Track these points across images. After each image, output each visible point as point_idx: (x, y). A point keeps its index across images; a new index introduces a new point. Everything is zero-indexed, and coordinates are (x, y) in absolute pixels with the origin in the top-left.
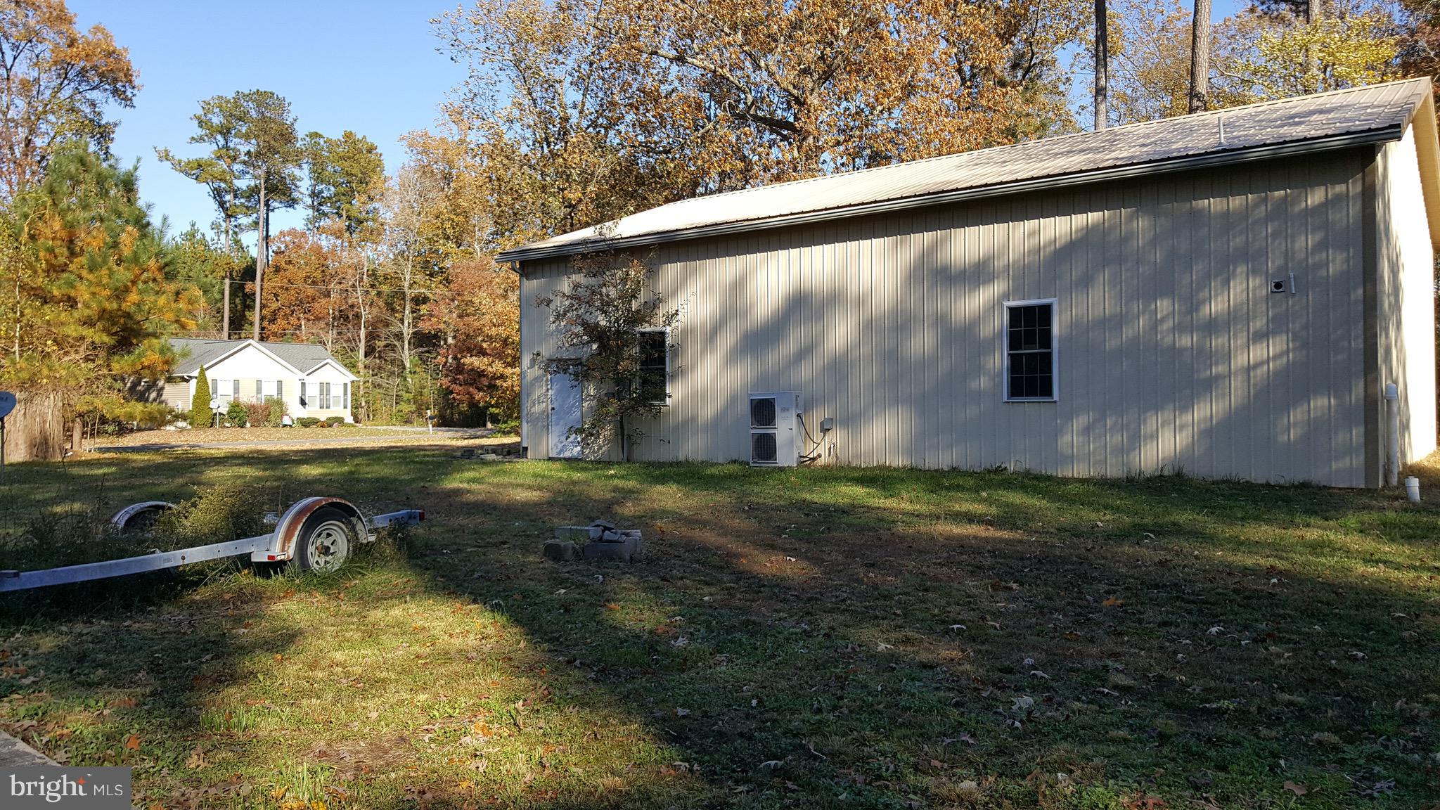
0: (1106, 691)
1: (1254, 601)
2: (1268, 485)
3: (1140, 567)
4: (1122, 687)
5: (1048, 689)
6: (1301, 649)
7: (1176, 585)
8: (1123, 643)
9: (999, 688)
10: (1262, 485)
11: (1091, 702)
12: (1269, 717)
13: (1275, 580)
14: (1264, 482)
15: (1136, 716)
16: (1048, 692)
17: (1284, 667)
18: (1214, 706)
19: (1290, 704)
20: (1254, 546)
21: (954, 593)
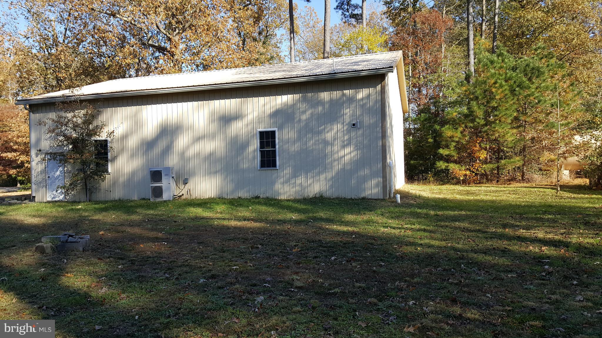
0: (293, 289)
1: (347, 245)
2: (351, 199)
3: (307, 234)
4: (299, 287)
5: (270, 291)
6: (363, 263)
7: (320, 240)
8: (299, 268)
9: (250, 294)
10: (350, 199)
11: (286, 296)
12: (352, 294)
13: (354, 236)
14: (350, 198)
15: (303, 300)
16: (270, 293)
17: (357, 272)
18: (333, 291)
19: (360, 287)
20: (347, 223)
21: (235, 252)
